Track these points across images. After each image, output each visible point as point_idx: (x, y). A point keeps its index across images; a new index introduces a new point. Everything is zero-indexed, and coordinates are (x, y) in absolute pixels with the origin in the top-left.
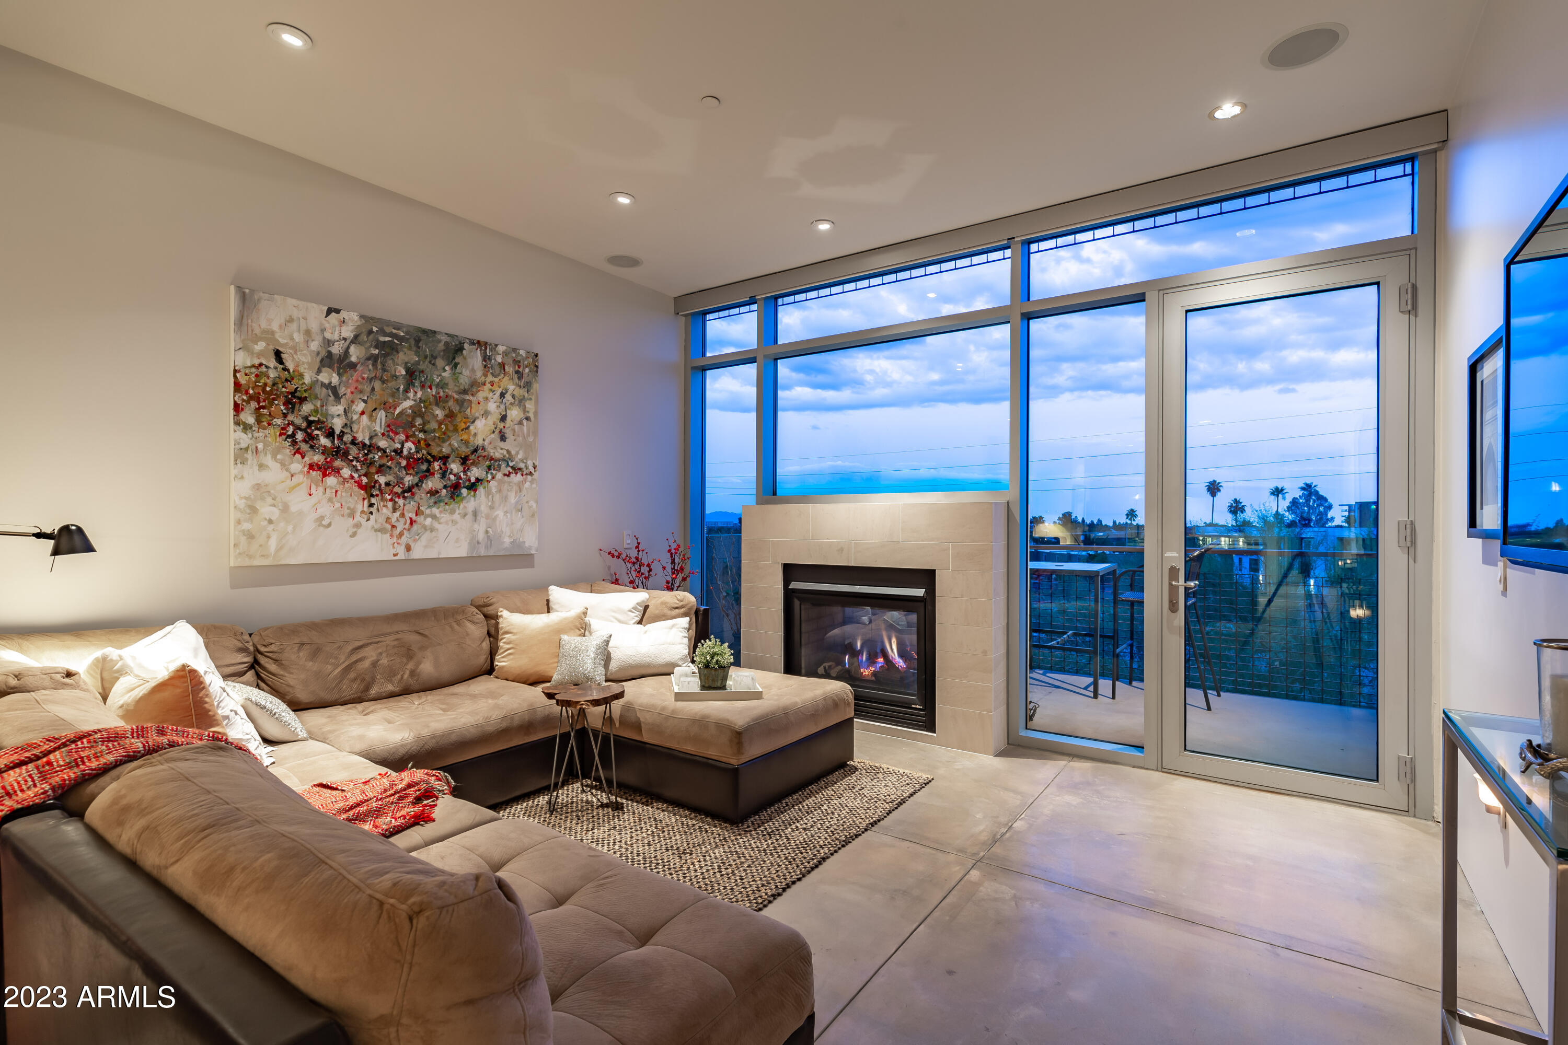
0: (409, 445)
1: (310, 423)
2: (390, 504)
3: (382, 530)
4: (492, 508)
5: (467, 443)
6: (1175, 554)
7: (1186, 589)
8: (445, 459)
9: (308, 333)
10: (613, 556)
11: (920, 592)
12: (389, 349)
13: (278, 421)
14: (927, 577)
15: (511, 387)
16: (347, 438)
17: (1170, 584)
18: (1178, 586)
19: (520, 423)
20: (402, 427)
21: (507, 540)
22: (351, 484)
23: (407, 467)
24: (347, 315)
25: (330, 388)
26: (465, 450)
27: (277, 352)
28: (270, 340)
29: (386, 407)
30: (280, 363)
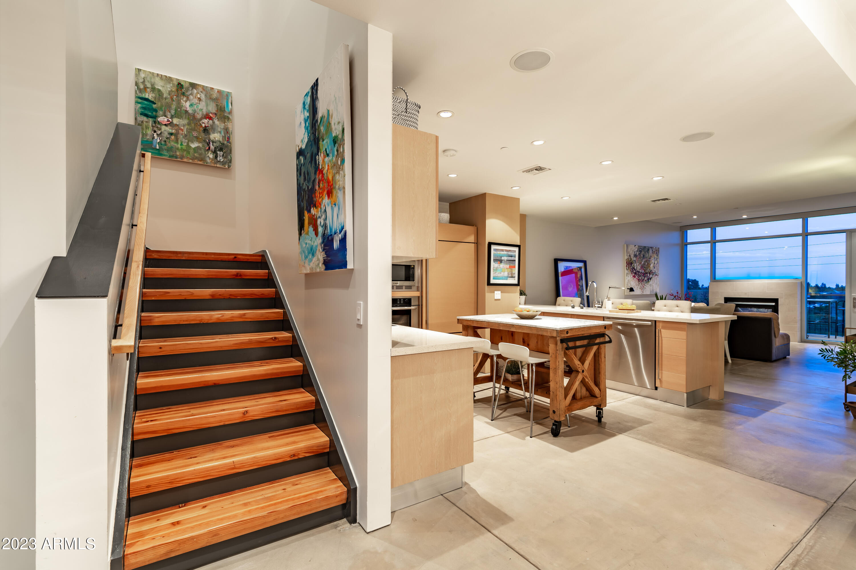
0: (643, 271)
1: (633, 268)
2: (641, 283)
3: (640, 288)
4: (653, 283)
5: (650, 269)
6: (855, 294)
8: (647, 273)
9: (633, 251)
10: (671, 295)
11: (774, 304)
12: (641, 251)
13: (630, 268)
14: (776, 301)
15: (656, 256)
16: (637, 270)
17: (853, 302)
18: (855, 302)
19: (657, 264)
20: (642, 267)
21: (655, 291)
22: (637, 279)
23: (643, 275)
24: (637, 246)
25: (635, 261)
26: (650, 271)
27: (630, 255)
28: (629, 253)
29: (641, 263)
30: (630, 257)
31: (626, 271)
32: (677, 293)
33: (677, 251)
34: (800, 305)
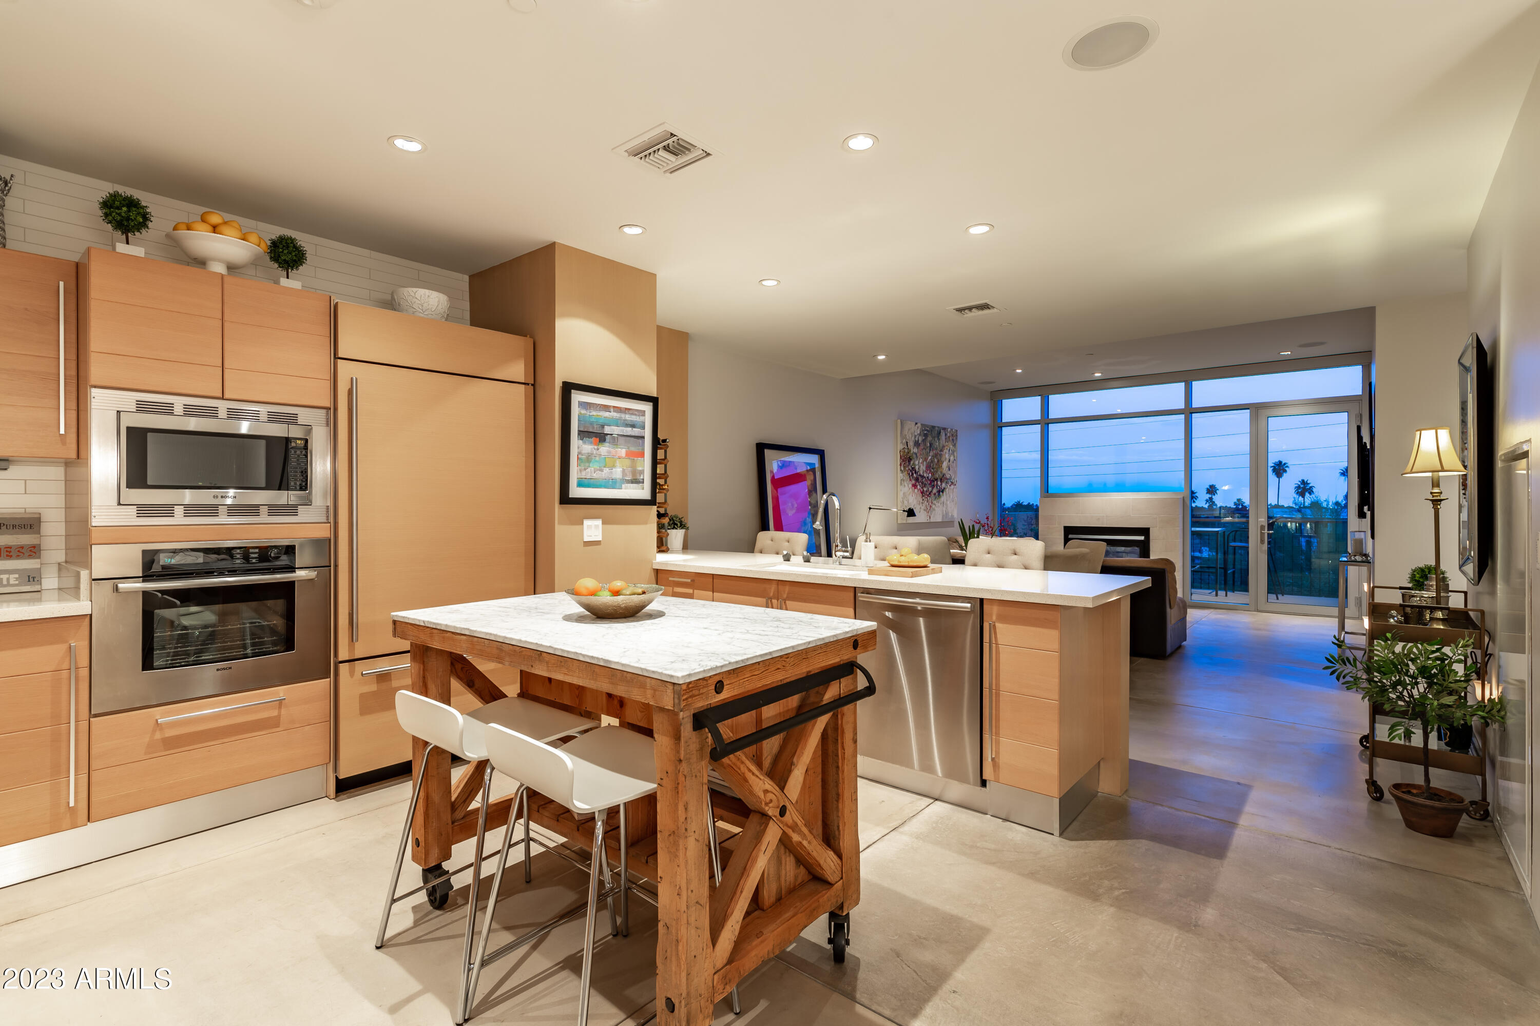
0: (930, 475)
1: (912, 468)
2: (926, 499)
3: (925, 510)
4: (947, 500)
5: (941, 472)
6: (1263, 520)
7: (1268, 534)
8: (936, 480)
9: (912, 434)
11: (1142, 538)
12: (926, 435)
13: (907, 469)
14: (1145, 532)
15: (951, 446)
17: (1261, 532)
18: (1264, 533)
19: (953, 462)
20: (928, 467)
21: (950, 514)
22: (919, 492)
23: (930, 484)
24: (919, 425)
25: (916, 454)
26: (941, 475)
27: (907, 442)
28: (906, 438)
29: (926, 459)
30: (907, 446)
31: (900, 475)
32: (987, 518)
33: (984, 437)
34: (1182, 540)
